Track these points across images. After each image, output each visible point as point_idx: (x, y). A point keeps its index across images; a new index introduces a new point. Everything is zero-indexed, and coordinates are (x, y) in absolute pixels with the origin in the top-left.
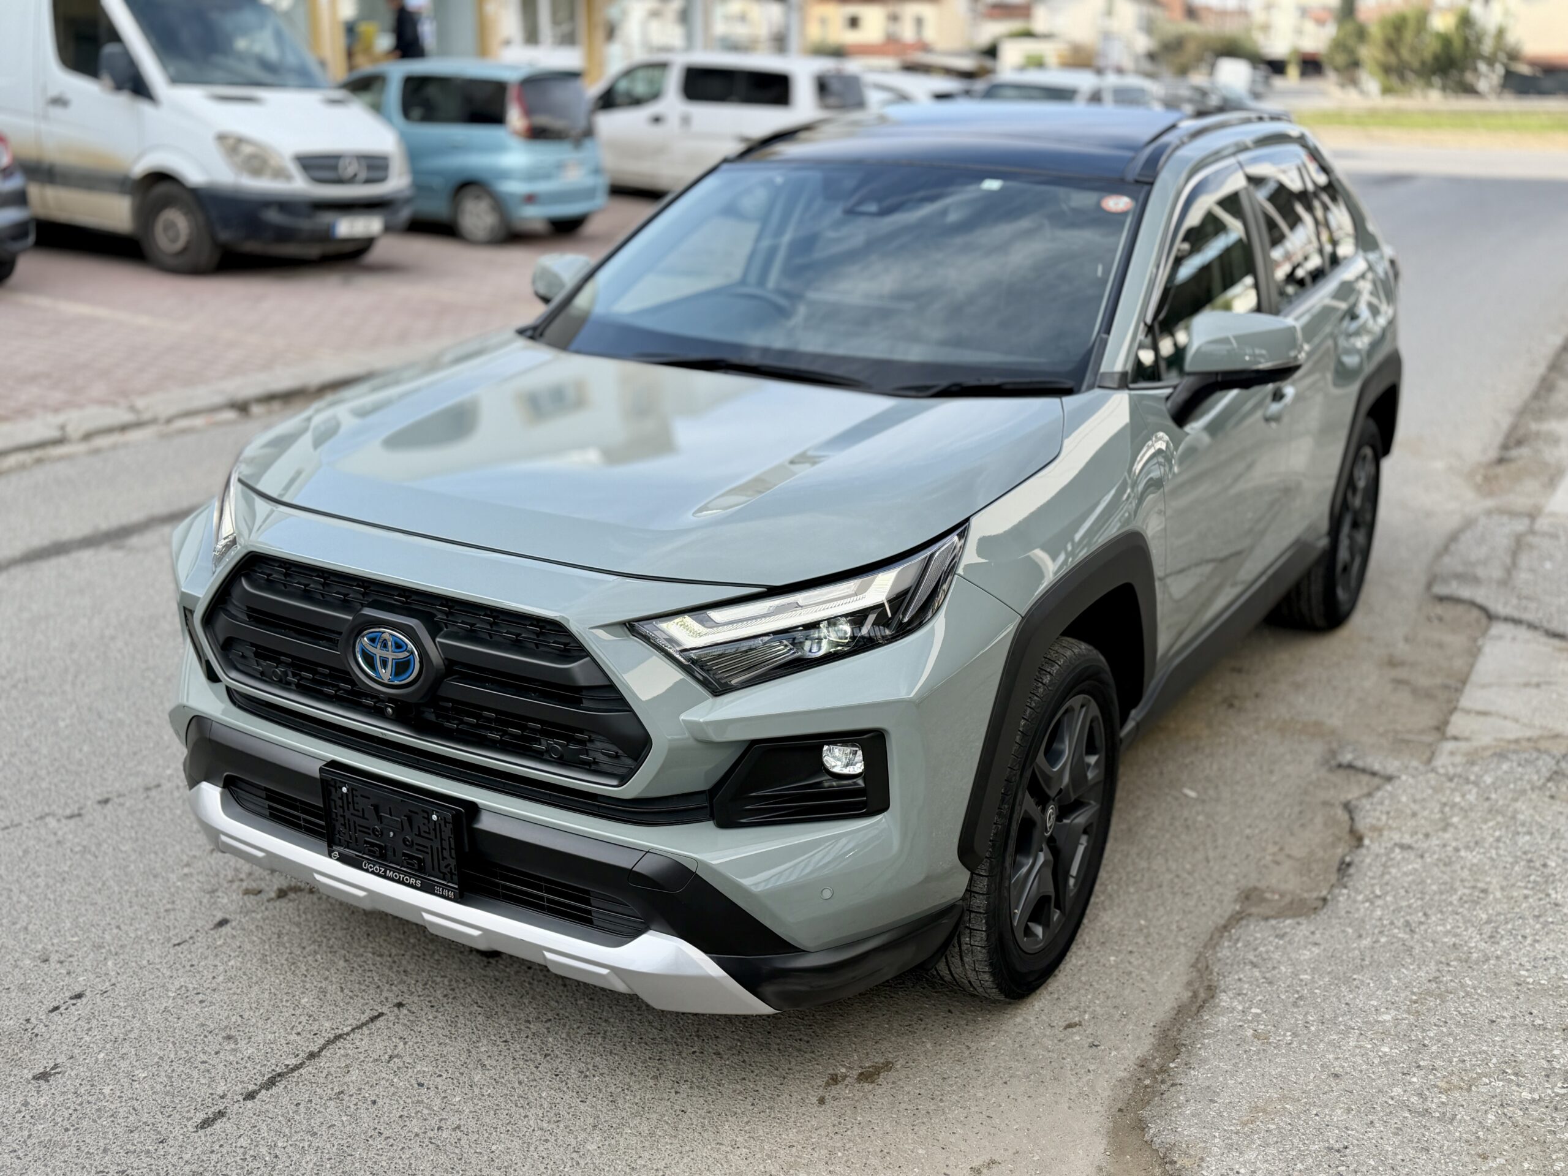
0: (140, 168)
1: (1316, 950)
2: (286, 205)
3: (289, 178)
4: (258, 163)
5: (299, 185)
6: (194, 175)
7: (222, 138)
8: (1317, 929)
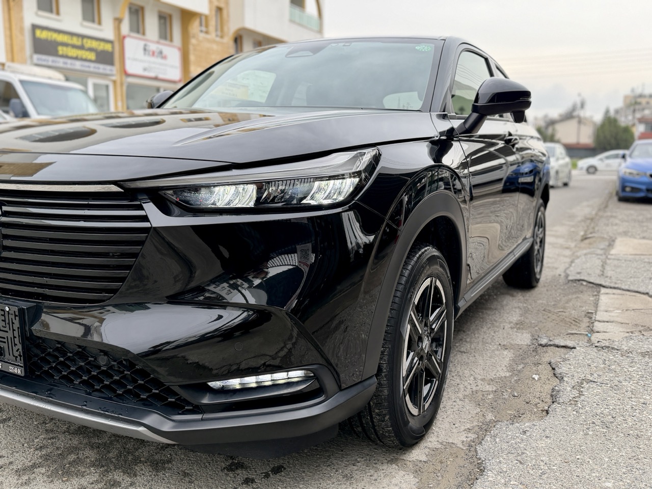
8: (546, 428)
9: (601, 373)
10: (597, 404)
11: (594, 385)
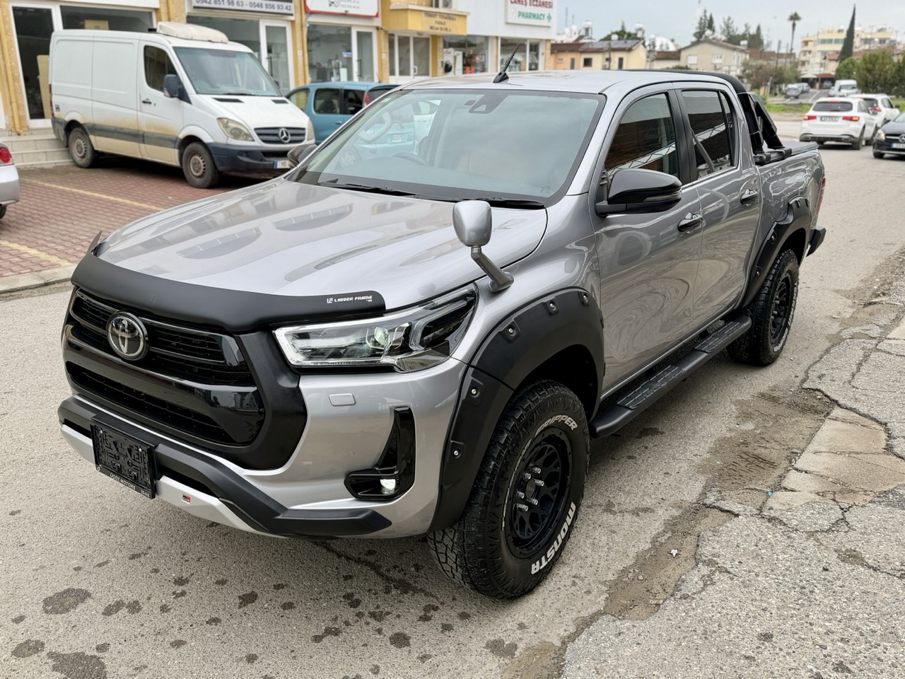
0: (182, 135)
1: (636, 648)
2: (248, 153)
3: (253, 140)
4: (237, 133)
5: (258, 143)
6: (207, 139)
7: (220, 119)
8: (643, 632)
9: (743, 559)
10: (713, 606)
11: (725, 577)
